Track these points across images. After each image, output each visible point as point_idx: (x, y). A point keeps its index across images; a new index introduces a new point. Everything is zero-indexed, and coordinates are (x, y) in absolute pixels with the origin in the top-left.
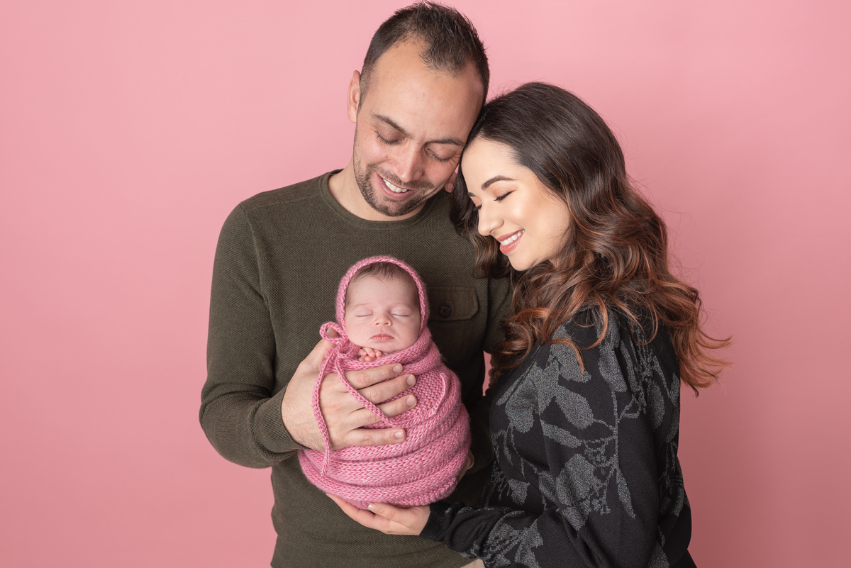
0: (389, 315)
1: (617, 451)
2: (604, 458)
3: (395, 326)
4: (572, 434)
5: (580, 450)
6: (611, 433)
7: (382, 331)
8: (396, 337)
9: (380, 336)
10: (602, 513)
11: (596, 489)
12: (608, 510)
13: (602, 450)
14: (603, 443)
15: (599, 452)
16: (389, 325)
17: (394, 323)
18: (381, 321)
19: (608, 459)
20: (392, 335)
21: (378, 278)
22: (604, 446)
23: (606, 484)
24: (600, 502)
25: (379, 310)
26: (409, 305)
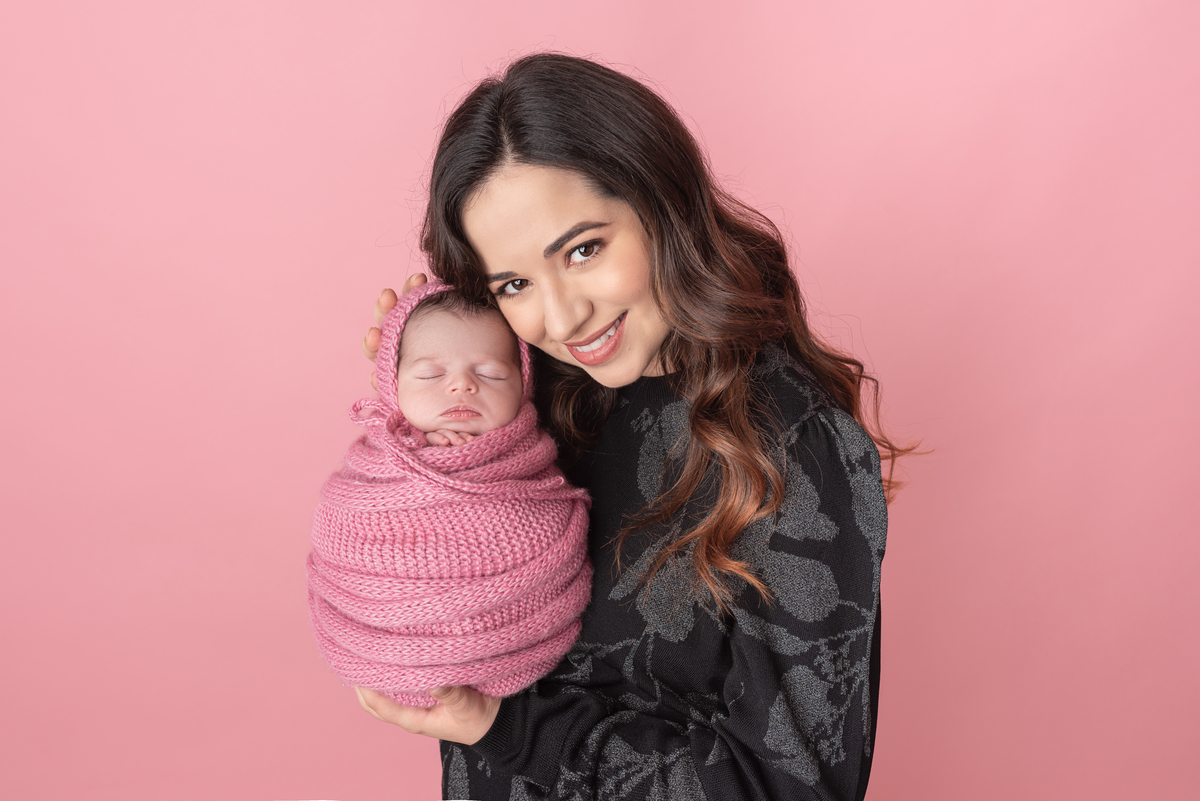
0: (473, 375)
1: (868, 651)
2: (847, 664)
3: (484, 394)
4: (792, 632)
5: (807, 659)
6: (863, 621)
7: (461, 401)
8: (484, 414)
9: (456, 411)
10: (833, 762)
11: (828, 721)
12: (843, 755)
13: (845, 650)
14: (847, 638)
15: (840, 654)
16: (473, 391)
17: (481, 389)
18: (461, 384)
19: (852, 665)
20: (477, 408)
21: (455, 314)
22: (848, 644)
23: (843, 711)
24: (832, 744)
25: (456, 368)
26: (504, 362)
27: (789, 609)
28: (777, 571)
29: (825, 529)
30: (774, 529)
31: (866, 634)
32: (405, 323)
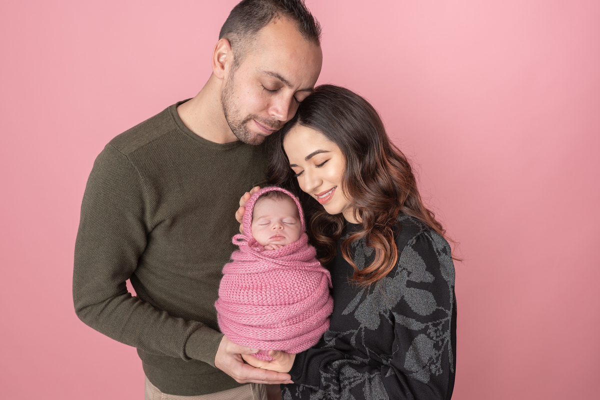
0: (281, 222)
1: (450, 327)
2: (441, 333)
3: (286, 229)
4: (417, 320)
5: (424, 331)
6: (447, 315)
7: (277, 233)
8: (287, 238)
9: (276, 237)
10: (437, 374)
11: (434, 357)
12: (441, 371)
13: (440, 327)
14: (441, 322)
15: (438, 329)
16: (282, 229)
17: (285, 228)
18: (277, 226)
19: (443, 333)
20: (284, 235)
21: (273, 200)
22: (441, 325)
23: (440, 352)
24: (436, 367)
25: (275, 220)
26: (294, 217)
27: (415, 311)
28: (410, 296)
29: (429, 278)
30: (407, 278)
31: (448, 320)
32: (254, 205)
